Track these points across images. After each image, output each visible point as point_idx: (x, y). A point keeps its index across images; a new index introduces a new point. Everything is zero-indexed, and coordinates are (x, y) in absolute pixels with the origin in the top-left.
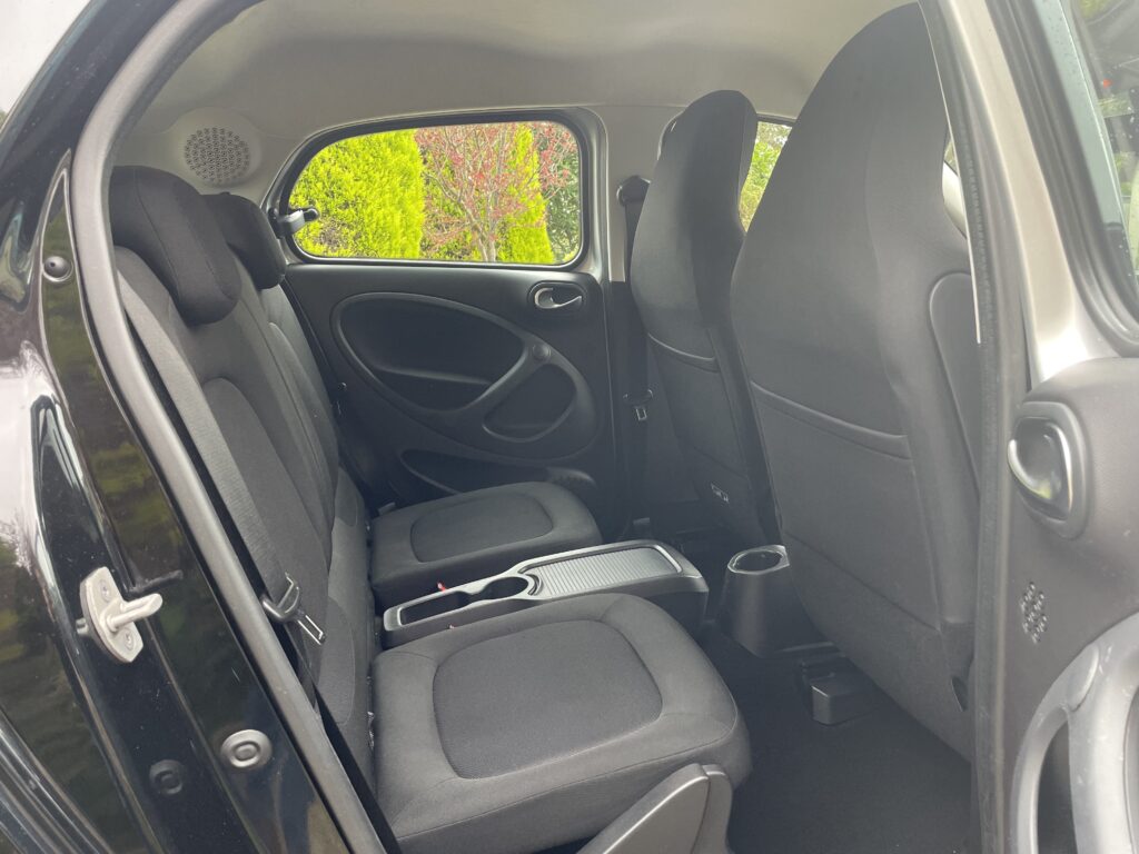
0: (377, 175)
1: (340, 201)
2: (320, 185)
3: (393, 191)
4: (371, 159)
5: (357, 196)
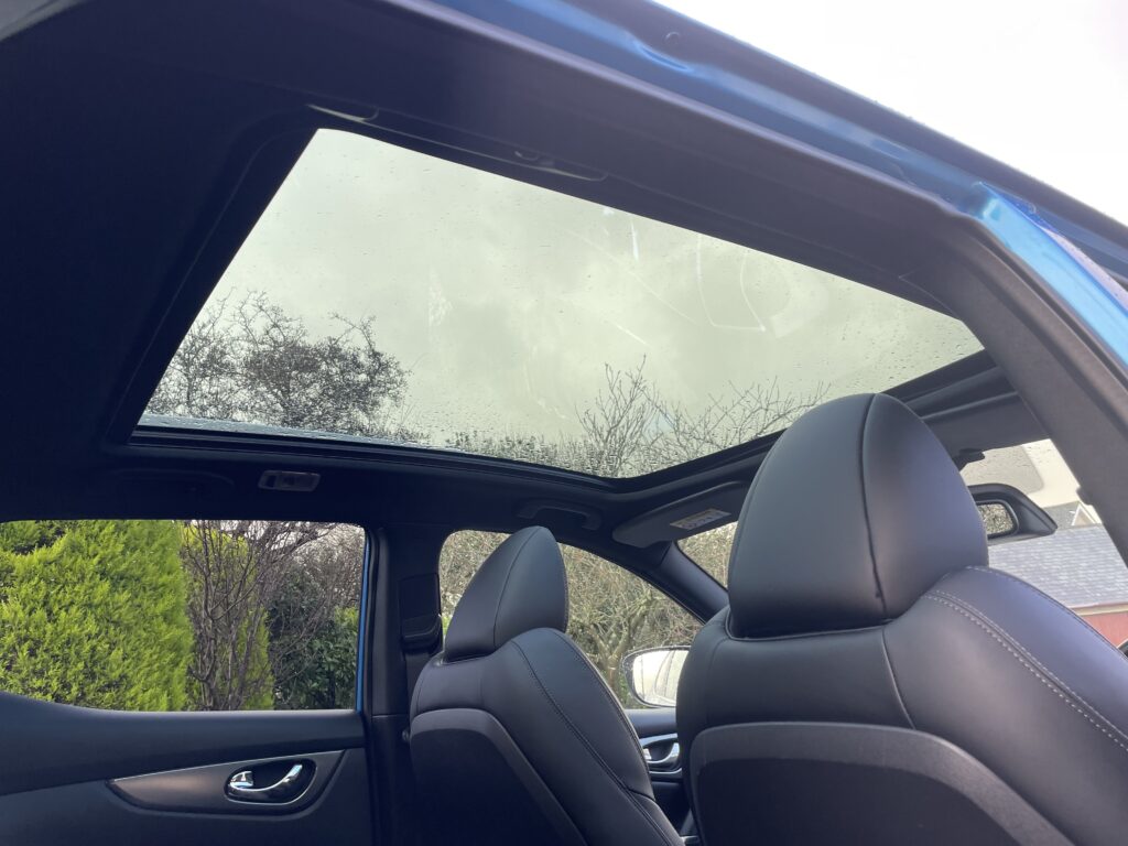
0: (149, 652)
1: (102, 682)
2: (81, 665)
3: (161, 669)
4: (145, 635)
5: (123, 677)
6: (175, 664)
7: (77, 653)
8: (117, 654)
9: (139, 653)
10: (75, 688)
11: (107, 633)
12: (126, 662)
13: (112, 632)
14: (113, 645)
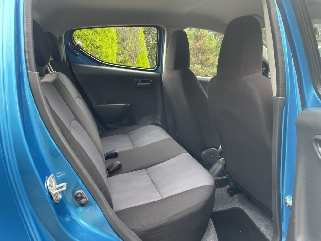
0: (105, 39)
5: (100, 45)
6: (112, 42)
7: (88, 38)
8: (98, 40)
9: (103, 40)
10: (89, 47)
11: (94, 34)
12: (100, 42)
13: (96, 34)
14: (96, 38)
